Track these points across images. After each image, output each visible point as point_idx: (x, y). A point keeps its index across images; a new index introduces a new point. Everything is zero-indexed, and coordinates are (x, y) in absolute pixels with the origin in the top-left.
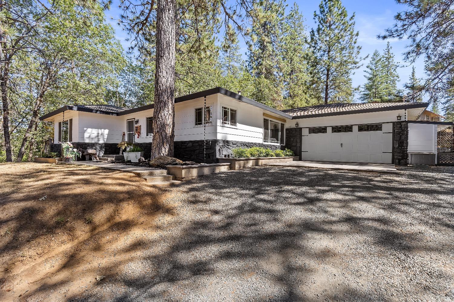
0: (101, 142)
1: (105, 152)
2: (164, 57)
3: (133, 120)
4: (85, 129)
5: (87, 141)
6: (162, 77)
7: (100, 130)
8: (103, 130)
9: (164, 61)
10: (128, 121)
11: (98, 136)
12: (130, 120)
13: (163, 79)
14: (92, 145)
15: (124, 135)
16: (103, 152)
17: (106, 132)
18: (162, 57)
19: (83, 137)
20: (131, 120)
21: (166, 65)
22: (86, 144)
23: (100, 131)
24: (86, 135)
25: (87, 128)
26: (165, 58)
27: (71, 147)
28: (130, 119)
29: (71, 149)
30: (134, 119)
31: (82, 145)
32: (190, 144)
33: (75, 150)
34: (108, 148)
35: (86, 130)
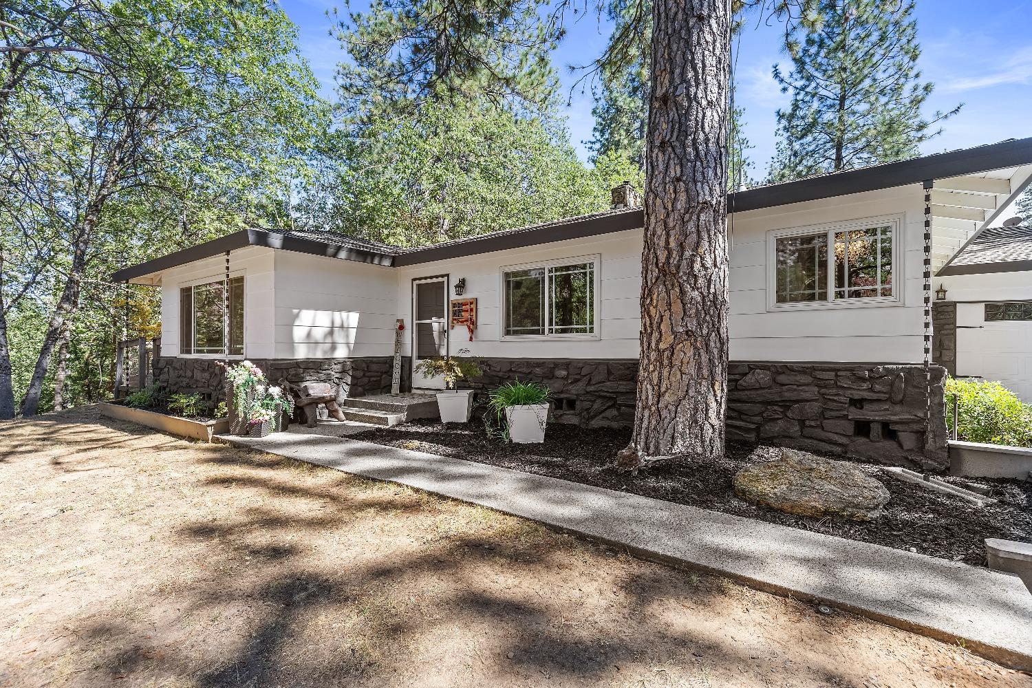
0: (341, 353)
1: (353, 386)
2: (713, 22)
3: (440, 279)
4: (296, 311)
5: (301, 353)
6: (704, 103)
7: (337, 314)
8: (344, 314)
9: (709, 38)
10: (418, 282)
11: (331, 333)
12: (423, 282)
13: (708, 113)
14: (315, 367)
15: (402, 327)
16: (347, 388)
17: (353, 319)
18: (700, 18)
19: (291, 344)
20: (435, 280)
21: (718, 52)
22: (297, 364)
23: (338, 317)
24: (299, 333)
25: (300, 309)
26: (714, 26)
27: (259, 381)
28: (431, 278)
29: (260, 389)
30: (442, 276)
31: (287, 369)
32: (763, 377)
33: (275, 391)
34: (360, 374)
35: (297, 315)
